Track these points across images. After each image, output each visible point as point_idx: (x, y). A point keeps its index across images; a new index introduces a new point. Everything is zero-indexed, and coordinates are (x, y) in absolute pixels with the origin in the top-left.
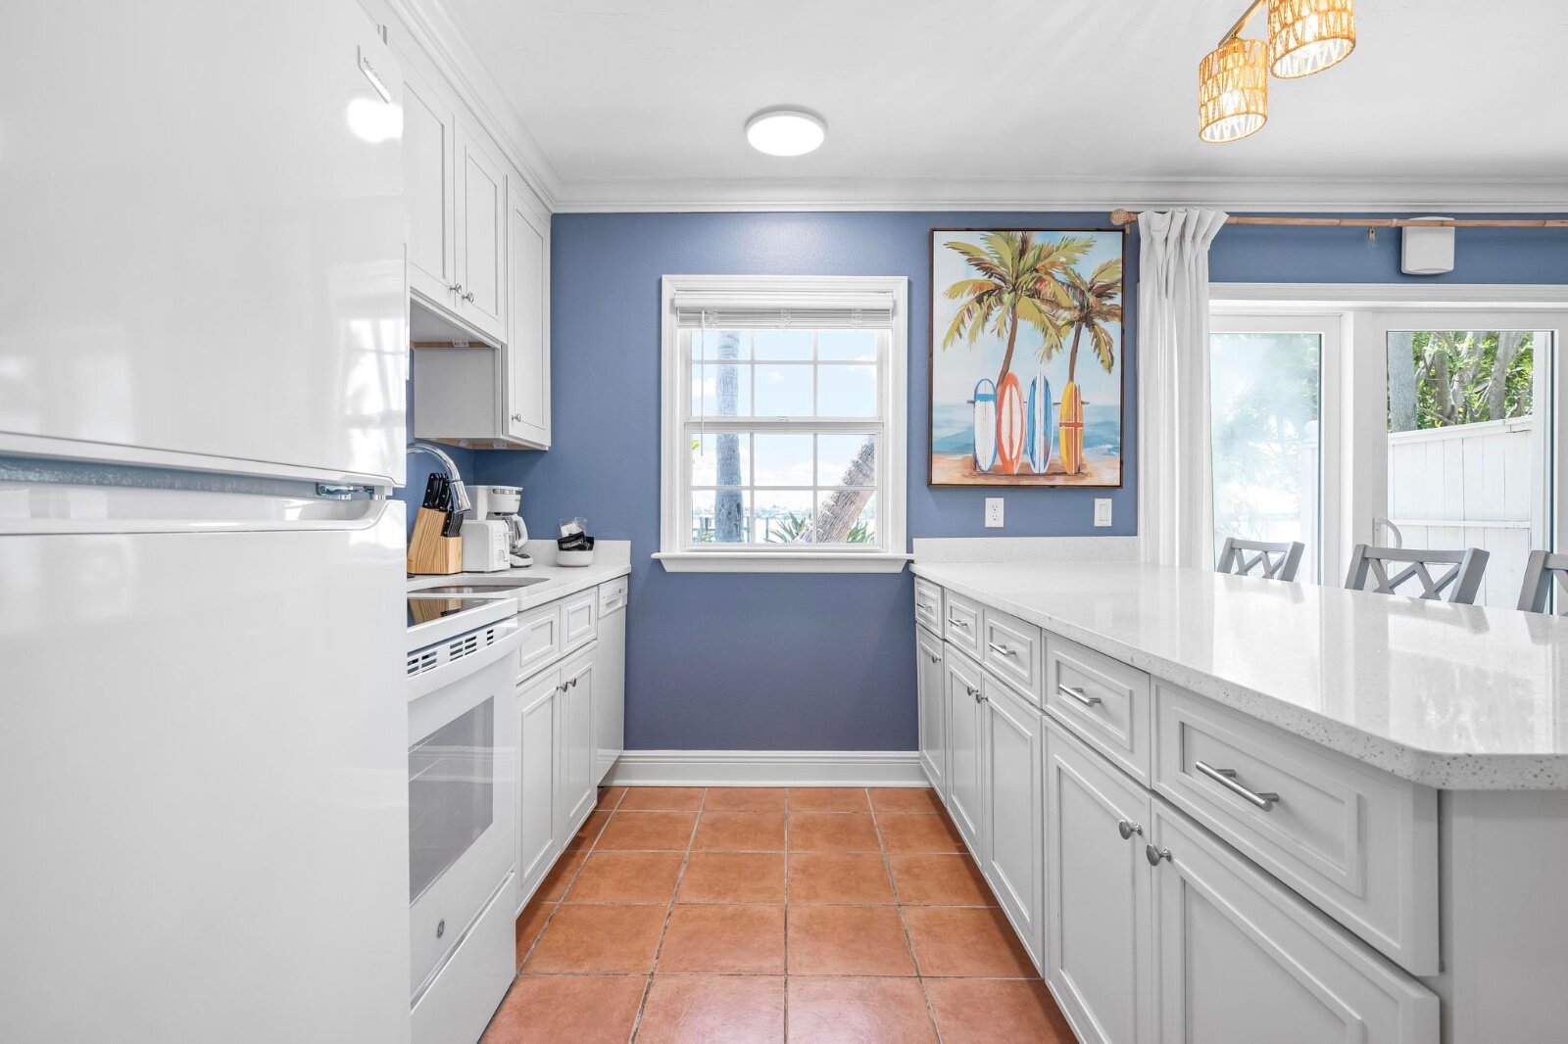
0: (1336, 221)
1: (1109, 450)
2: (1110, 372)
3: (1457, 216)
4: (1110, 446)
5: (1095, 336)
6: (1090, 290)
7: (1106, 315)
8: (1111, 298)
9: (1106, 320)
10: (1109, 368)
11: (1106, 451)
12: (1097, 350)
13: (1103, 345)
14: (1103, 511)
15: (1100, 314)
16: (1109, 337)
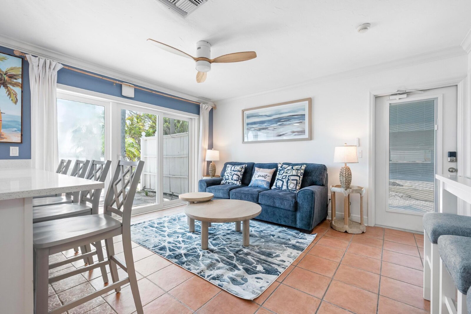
0: (101, 77)
1: (16, 130)
2: (16, 104)
3: (135, 85)
4: (16, 129)
5: (8, 91)
6: (5, 74)
7: (15, 85)
8: (16, 79)
9: (14, 86)
10: (16, 102)
11: (14, 131)
12: (9, 96)
13: (12, 94)
14: (14, 151)
15: (10, 84)
16: (15, 92)
